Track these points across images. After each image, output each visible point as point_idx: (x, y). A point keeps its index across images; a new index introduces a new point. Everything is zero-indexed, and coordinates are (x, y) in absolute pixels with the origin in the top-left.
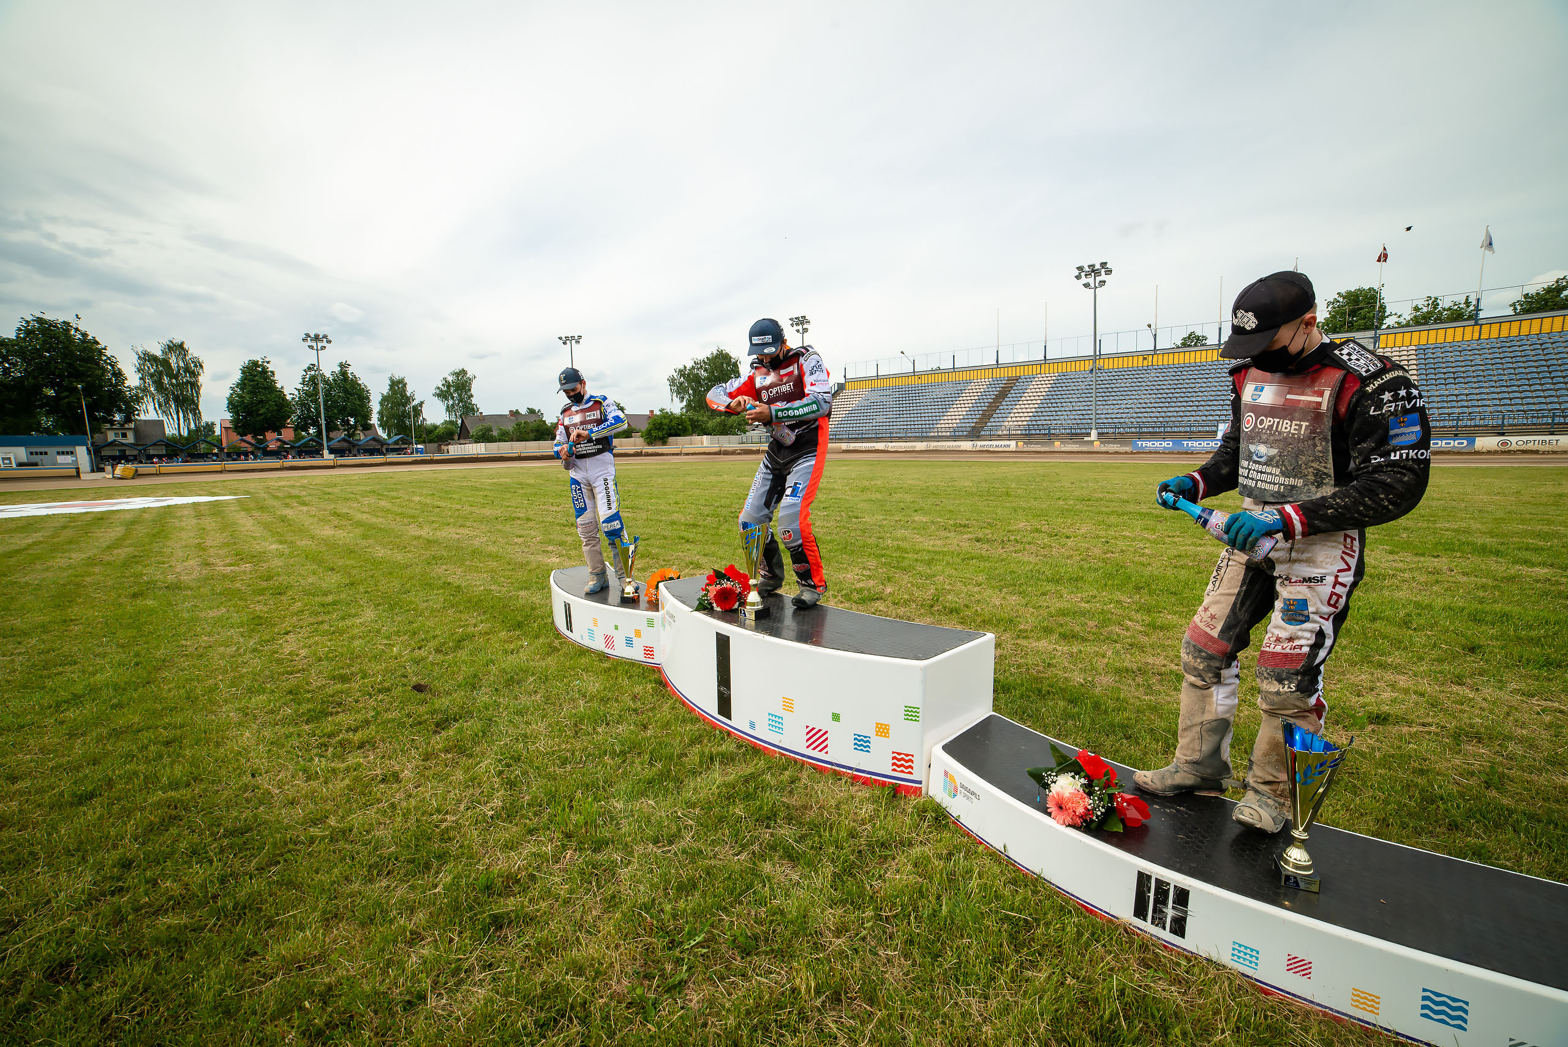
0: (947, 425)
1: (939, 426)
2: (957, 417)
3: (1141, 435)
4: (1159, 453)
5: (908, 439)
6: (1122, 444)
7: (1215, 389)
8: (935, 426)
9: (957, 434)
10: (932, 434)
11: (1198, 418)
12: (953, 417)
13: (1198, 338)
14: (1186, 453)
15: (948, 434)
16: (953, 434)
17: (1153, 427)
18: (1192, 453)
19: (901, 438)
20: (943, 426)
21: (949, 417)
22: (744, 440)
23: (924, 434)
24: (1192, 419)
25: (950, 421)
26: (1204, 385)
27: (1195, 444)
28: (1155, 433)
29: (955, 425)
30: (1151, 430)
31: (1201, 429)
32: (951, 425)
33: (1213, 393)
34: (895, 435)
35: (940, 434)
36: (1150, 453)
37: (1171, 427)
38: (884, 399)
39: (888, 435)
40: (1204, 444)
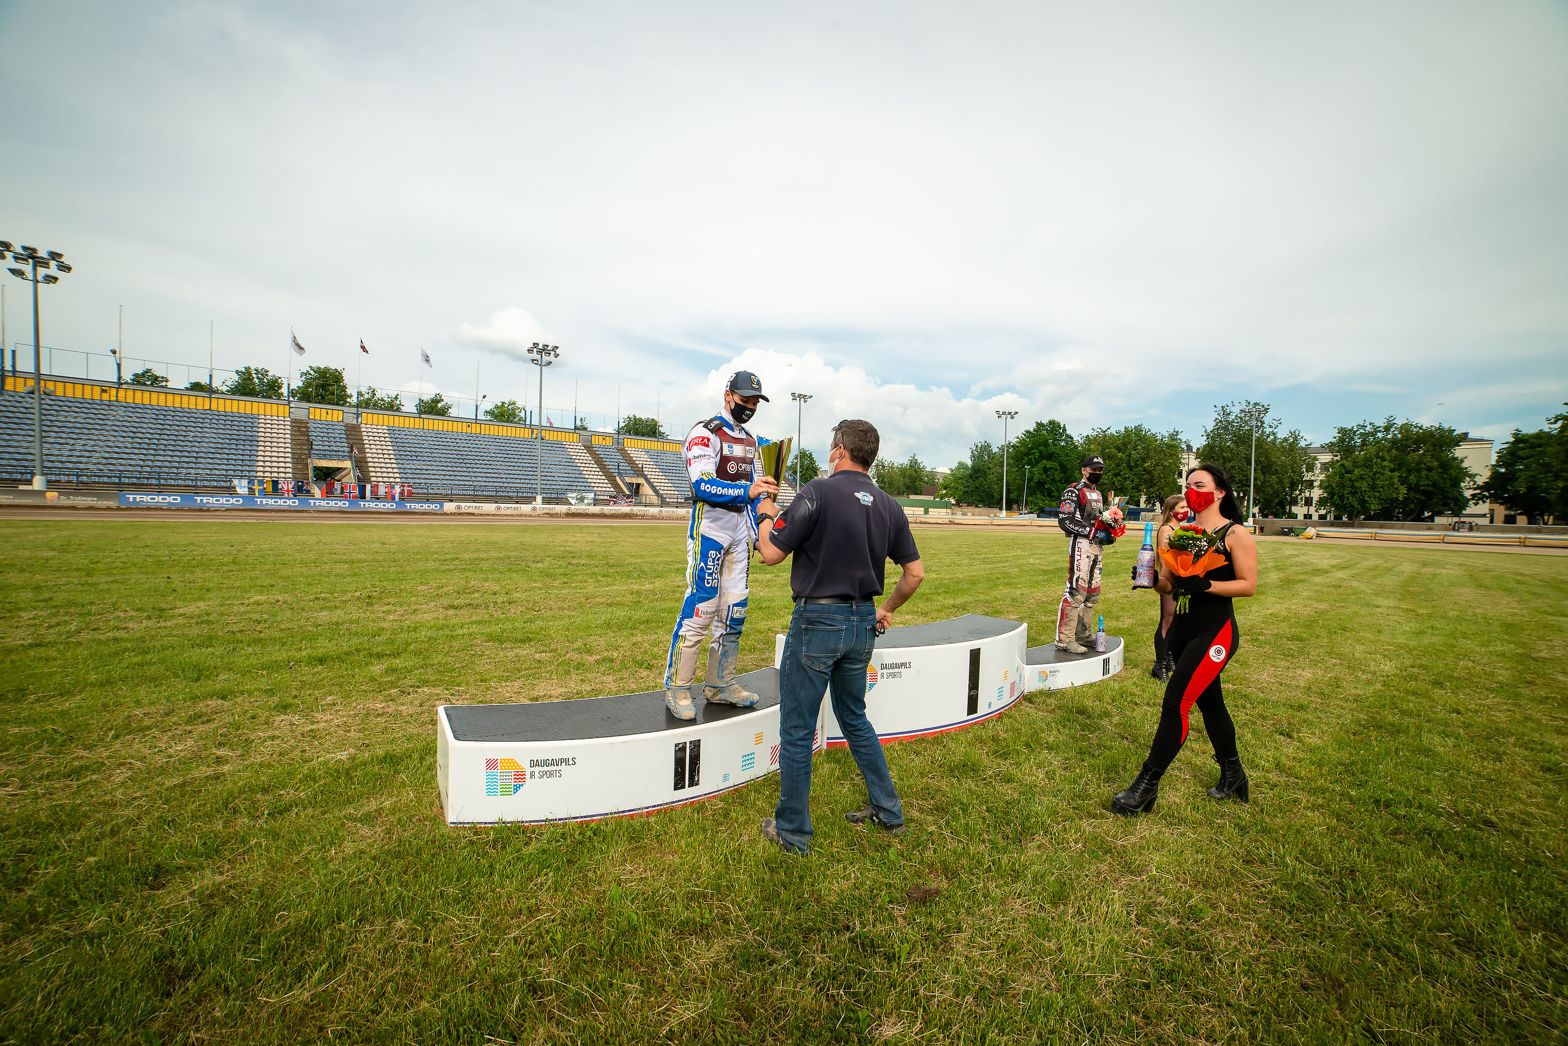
3: (121, 487)
4: (162, 509)
6: (100, 496)
7: (214, 441)
11: (200, 471)
13: (155, 379)
14: (201, 510)
17: (139, 478)
18: (208, 510)
24: (192, 471)
26: (199, 435)
27: (212, 500)
28: (143, 485)
30: (135, 481)
31: (206, 483)
33: (213, 445)
36: (148, 509)
37: (165, 479)
40: (223, 500)
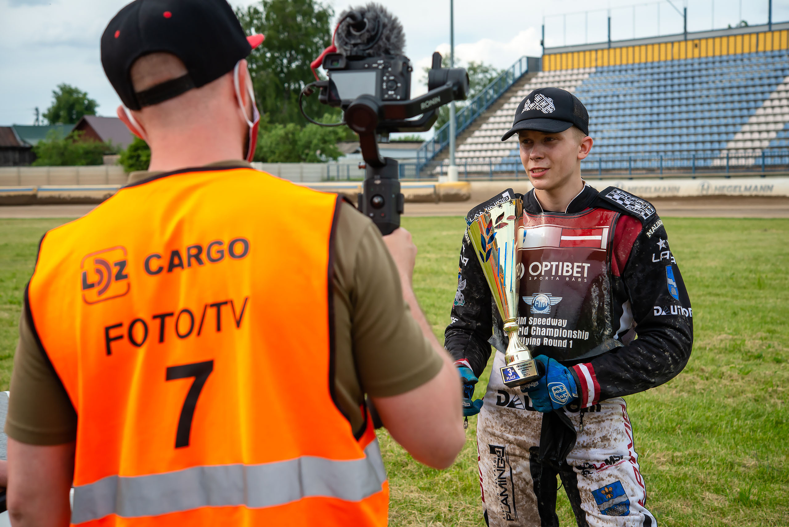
0: (749, 144)
1: (732, 145)
2: (772, 127)
5: (666, 173)
8: (724, 145)
9: (769, 161)
10: (717, 163)
12: (763, 127)
15: (751, 162)
16: (760, 161)
19: (651, 170)
20: (740, 145)
21: (755, 128)
22: (333, 173)
23: (701, 163)
25: (756, 136)
29: (766, 144)
32: (757, 144)
34: (640, 164)
35: (733, 162)
38: (621, 89)
39: (625, 165)
